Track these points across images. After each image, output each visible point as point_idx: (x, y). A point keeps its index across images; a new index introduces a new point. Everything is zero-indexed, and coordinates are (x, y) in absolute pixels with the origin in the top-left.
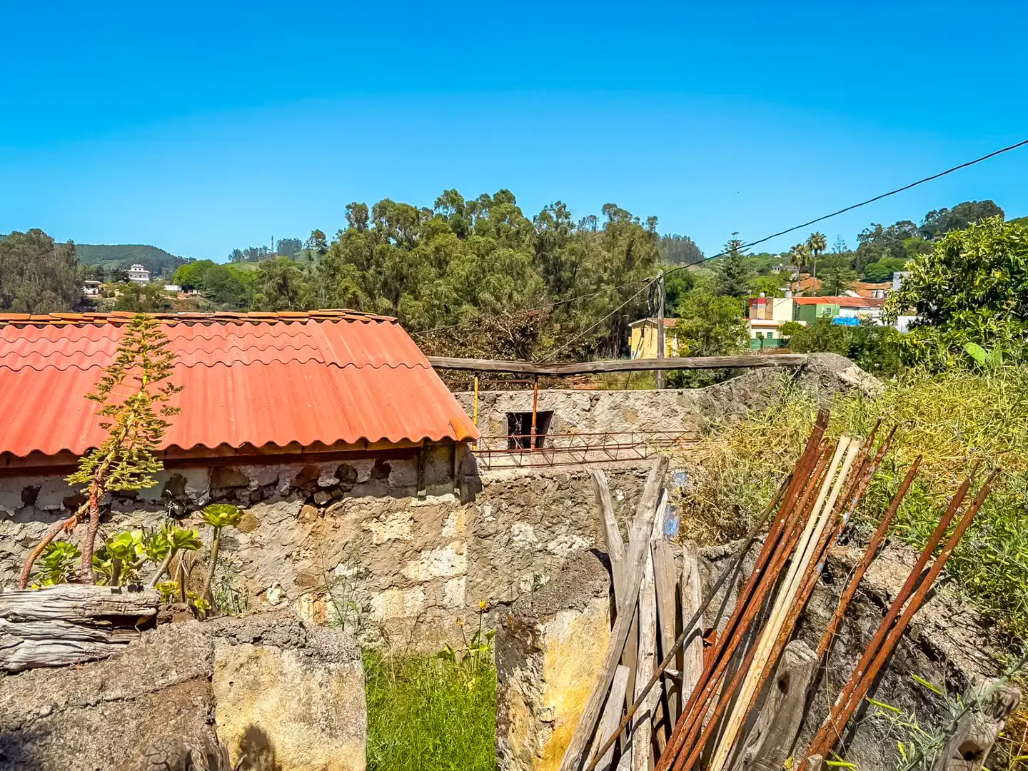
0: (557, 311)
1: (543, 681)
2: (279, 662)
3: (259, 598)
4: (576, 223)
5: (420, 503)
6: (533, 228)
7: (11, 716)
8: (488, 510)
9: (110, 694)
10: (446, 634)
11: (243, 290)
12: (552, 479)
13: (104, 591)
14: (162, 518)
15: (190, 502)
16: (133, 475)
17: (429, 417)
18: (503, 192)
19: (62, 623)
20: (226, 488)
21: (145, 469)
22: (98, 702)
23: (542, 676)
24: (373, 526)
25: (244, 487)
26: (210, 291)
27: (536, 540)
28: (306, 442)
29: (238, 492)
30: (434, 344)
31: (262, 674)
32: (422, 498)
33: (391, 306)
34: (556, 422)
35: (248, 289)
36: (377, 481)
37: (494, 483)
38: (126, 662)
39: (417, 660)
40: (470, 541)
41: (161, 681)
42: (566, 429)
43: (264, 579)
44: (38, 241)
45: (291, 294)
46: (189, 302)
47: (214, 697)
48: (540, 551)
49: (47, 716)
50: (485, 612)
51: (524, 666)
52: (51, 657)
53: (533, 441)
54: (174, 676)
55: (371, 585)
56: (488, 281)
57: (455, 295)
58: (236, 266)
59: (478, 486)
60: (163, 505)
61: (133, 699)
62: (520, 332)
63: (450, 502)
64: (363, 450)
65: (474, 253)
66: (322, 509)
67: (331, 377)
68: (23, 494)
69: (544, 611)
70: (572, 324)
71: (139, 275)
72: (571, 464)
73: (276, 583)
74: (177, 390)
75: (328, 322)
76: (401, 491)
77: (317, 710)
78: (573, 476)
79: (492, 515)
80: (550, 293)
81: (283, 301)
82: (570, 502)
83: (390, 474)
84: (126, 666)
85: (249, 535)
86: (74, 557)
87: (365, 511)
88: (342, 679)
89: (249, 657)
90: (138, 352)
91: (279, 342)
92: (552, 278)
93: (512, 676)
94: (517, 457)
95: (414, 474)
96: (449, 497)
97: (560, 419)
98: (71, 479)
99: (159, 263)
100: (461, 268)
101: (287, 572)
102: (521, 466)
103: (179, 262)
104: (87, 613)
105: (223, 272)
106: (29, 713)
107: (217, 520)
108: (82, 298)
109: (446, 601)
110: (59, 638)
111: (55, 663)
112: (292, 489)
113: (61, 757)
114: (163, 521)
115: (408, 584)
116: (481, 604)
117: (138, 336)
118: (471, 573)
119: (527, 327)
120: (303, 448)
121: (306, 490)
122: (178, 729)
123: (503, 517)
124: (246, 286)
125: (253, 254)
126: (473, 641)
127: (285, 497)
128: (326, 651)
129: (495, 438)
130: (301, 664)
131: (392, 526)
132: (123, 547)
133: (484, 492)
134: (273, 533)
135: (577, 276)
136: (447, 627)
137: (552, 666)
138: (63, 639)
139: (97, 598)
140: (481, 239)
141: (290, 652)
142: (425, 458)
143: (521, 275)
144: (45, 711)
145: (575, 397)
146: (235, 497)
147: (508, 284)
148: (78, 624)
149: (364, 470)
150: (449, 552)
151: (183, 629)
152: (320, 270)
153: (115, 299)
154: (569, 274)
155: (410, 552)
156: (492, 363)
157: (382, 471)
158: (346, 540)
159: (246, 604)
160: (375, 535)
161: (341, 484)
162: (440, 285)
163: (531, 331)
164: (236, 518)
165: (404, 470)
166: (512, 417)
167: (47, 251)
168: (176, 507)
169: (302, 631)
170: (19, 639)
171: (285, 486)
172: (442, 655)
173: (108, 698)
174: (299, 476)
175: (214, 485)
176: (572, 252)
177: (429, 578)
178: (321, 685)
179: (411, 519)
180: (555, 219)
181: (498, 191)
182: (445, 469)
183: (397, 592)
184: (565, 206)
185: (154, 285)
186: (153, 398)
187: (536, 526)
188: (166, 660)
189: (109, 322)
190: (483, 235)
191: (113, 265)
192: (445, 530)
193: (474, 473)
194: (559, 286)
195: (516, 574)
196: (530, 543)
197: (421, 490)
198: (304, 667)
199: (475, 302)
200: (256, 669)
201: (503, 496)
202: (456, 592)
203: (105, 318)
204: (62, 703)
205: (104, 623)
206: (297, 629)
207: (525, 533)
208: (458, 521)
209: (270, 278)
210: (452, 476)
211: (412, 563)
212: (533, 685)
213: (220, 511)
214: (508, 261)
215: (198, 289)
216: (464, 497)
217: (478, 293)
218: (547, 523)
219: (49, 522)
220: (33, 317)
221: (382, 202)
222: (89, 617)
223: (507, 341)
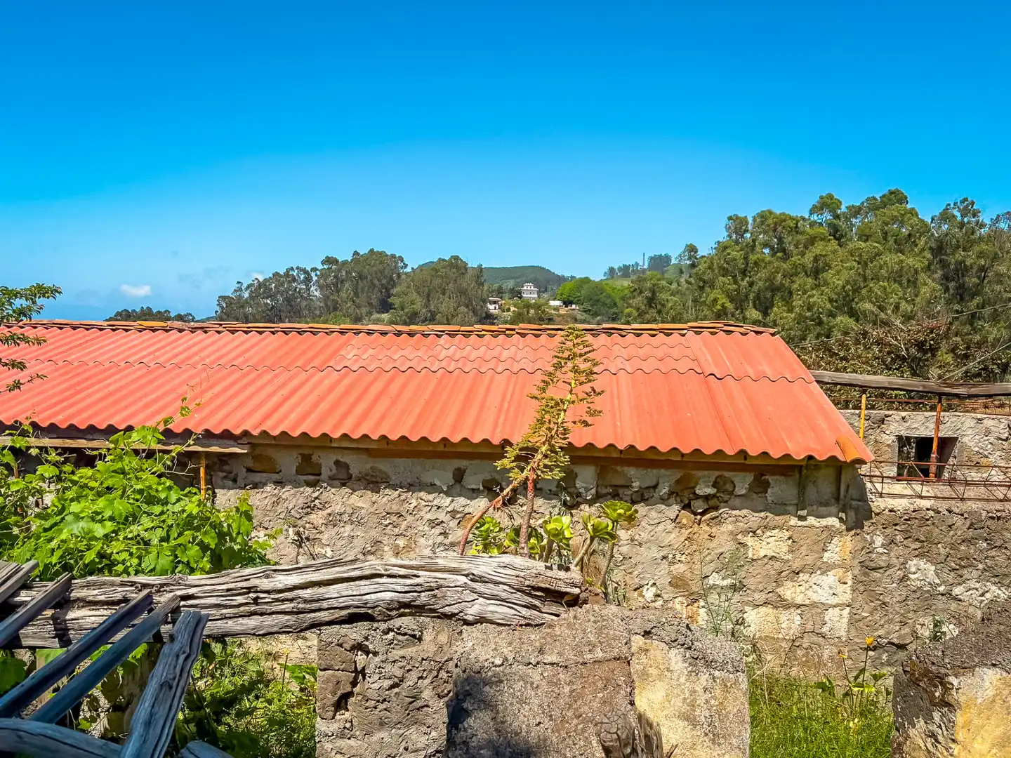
0: (956, 323)
1: (954, 741)
2: (667, 658)
3: (636, 593)
4: (988, 222)
5: (800, 523)
6: (930, 230)
7: (474, 661)
8: (879, 541)
9: (548, 659)
10: (825, 665)
11: (615, 304)
12: (962, 515)
13: (539, 565)
14: (556, 506)
15: (579, 495)
16: (546, 466)
17: (813, 434)
18: (891, 193)
19: (507, 588)
20: (611, 486)
21: (555, 462)
22: (538, 663)
23: (953, 734)
24: (749, 540)
25: (627, 487)
26: (587, 306)
27: (938, 581)
28: (686, 450)
29: (621, 491)
30: (811, 358)
31: (651, 667)
32: (802, 518)
33: (760, 318)
34: (961, 452)
35: (619, 303)
36: (755, 496)
37: (887, 512)
38: (559, 633)
39: (791, 685)
40: (856, 572)
41: (589, 656)
42: (975, 459)
43: (641, 576)
44: (456, 265)
45: (659, 307)
46: (569, 316)
47: (633, 681)
48: (942, 595)
49: (500, 666)
50: (871, 650)
51: (929, 718)
52: (497, 616)
53: (933, 469)
54: (599, 654)
55: (746, 599)
56: (870, 290)
57: (828, 306)
58: (610, 282)
59: (869, 514)
60: (558, 495)
61: (566, 667)
62: (916, 345)
63: (833, 526)
64: (742, 462)
65: (855, 261)
66: (699, 517)
67: (709, 389)
68: (454, 474)
69: (959, 663)
70: (977, 338)
71: (530, 292)
72: (988, 500)
73: (652, 582)
74: (599, 394)
75: (706, 333)
76: (780, 508)
77: (701, 713)
78: (990, 515)
79: (883, 546)
80: (949, 302)
81: (653, 312)
82: (985, 545)
83: (769, 490)
84: (560, 636)
85: (630, 532)
86: (499, 531)
87: (742, 524)
88: (726, 689)
89: (640, 649)
90: (568, 359)
91: (660, 353)
92: (952, 285)
93: (914, 726)
94: (918, 487)
95: (795, 492)
96: (833, 521)
97: (964, 446)
98: (499, 464)
99: (545, 280)
100: (837, 279)
101: (663, 574)
102: (922, 497)
103: (561, 280)
104: (527, 583)
105: (598, 288)
106: (486, 660)
107: (615, 515)
108: (486, 313)
109: (825, 629)
110: (503, 600)
111: (501, 621)
112: (671, 493)
113: (511, 704)
114: (557, 509)
115: (784, 604)
116: (869, 640)
117: (569, 344)
118: (857, 605)
119: (926, 341)
120: (683, 455)
121: (684, 496)
122: (605, 702)
123: (899, 551)
124: (618, 300)
125: (625, 271)
126: (856, 678)
127: (663, 500)
128: (711, 657)
129: (881, 462)
130: (687, 665)
131: (768, 543)
132: (557, 529)
133: (874, 521)
134: (652, 534)
135: (986, 282)
136: (826, 656)
137: (967, 725)
138: (507, 602)
139: (535, 571)
140: (863, 245)
141: (677, 651)
142: (807, 477)
143: (913, 283)
144: (498, 661)
145: (989, 423)
146: (618, 495)
147: (896, 293)
148: (519, 591)
149: (742, 484)
150: (830, 579)
151: (604, 612)
152: (689, 283)
153: (510, 313)
154: (975, 280)
155: (787, 572)
156: (880, 379)
157: (760, 486)
158: (721, 551)
159: (624, 597)
160: (751, 550)
161: (718, 495)
162: (813, 296)
163: (931, 345)
164: (631, 515)
165: (784, 487)
166: (903, 441)
167: (463, 274)
168: (568, 498)
169: (689, 633)
170: (476, 596)
171: (664, 490)
172: (821, 686)
173: (545, 661)
174: (678, 482)
175: (600, 482)
176: (981, 255)
177: (807, 602)
178: (705, 690)
179: (789, 538)
180: (959, 218)
181: (886, 191)
182: (829, 491)
183: (771, 611)
184: (973, 203)
185: (542, 301)
186: (581, 400)
187: (939, 566)
188: (592, 638)
189: (517, 333)
190: (866, 241)
191: (510, 284)
192: (826, 554)
193: (863, 498)
194: (962, 294)
195: (910, 615)
196: (930, 584)
197: (802, 509)
198: (690, 669)
199: (853, 314)
200: (646, 661)
201: (898, 528)
202: (837, 622)
203: (514, 330)
204: (510, 658)
205: (539, 594)
206: (684, 630)
207: (923, 572)
208: (841, 548)
209: (641, 292)
210: (837, 499)
211: (789, 584)
212: (940, 743)
213: (617, 508)
214: (897, 267)
215: (576, 304)
216: (851, 524)
217: (857, 303)
218: (953, 564)
219: (471, 499)
220: (462, 329)
221: (762, 212)
222: (528, 586)
223: (898, 356)
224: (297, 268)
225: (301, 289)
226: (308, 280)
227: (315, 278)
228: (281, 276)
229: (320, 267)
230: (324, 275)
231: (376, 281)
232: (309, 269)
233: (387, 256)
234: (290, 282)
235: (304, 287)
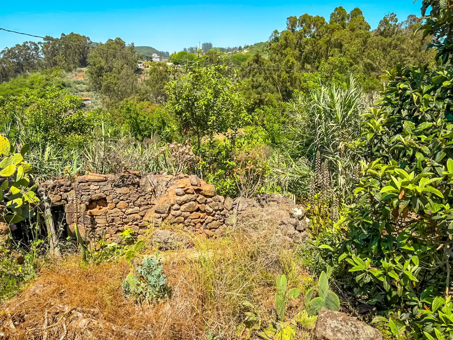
18: (356, 9)
44: (119, 43)
71: (155, 58)
105: (191, 56)
108: (137, 68)
153: (149, 68)
167: (123, 48)
184: (396, 15)
224: (30, 42)
225: (33, 54)
226: (36, 49)
227: (41, 48)
228: (21, 46)
229: (43, 41)
230: (46, 46)
231: (77, 50)
232: (36, 42)
233: (80, 36)
234: (26, 50)
235: (35, 53)
